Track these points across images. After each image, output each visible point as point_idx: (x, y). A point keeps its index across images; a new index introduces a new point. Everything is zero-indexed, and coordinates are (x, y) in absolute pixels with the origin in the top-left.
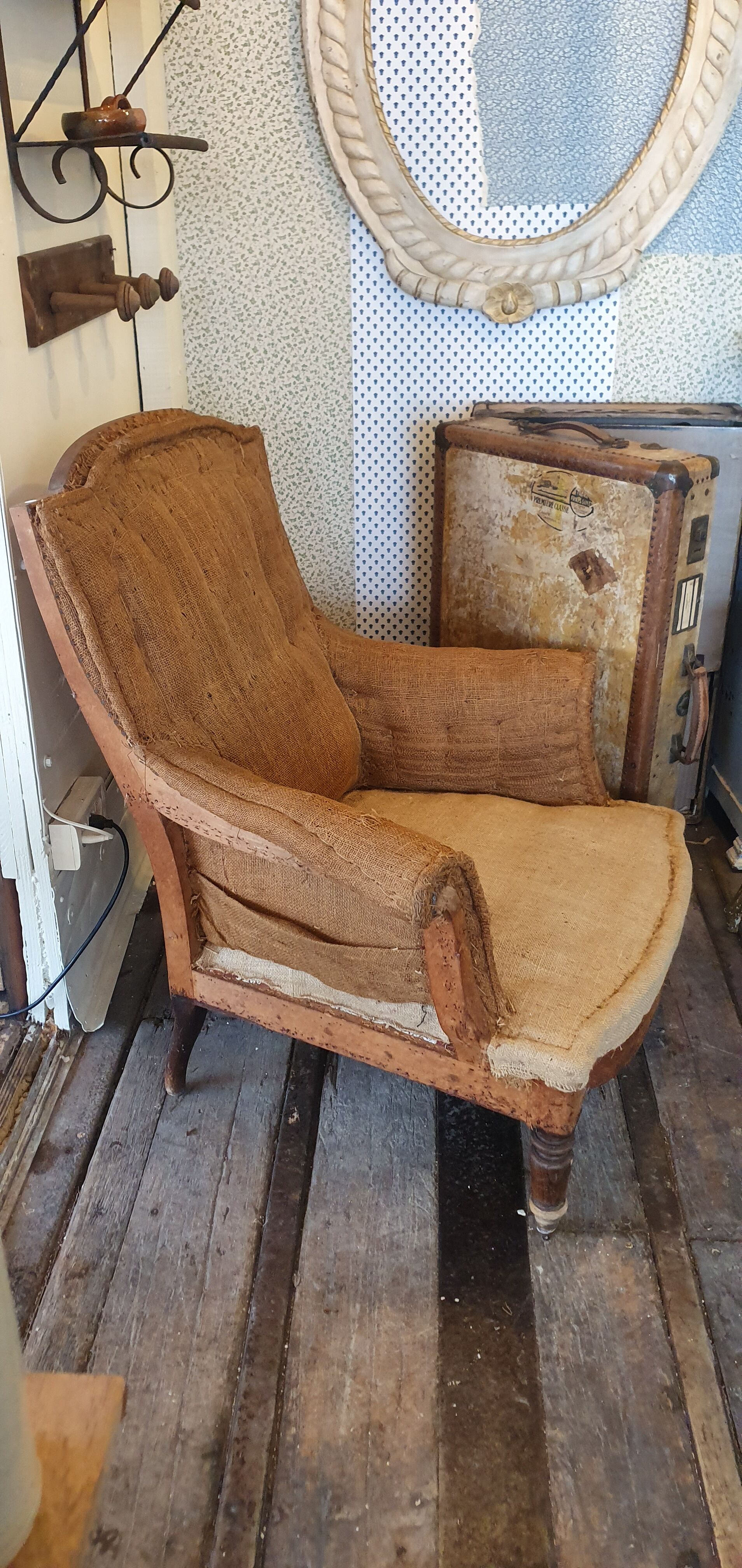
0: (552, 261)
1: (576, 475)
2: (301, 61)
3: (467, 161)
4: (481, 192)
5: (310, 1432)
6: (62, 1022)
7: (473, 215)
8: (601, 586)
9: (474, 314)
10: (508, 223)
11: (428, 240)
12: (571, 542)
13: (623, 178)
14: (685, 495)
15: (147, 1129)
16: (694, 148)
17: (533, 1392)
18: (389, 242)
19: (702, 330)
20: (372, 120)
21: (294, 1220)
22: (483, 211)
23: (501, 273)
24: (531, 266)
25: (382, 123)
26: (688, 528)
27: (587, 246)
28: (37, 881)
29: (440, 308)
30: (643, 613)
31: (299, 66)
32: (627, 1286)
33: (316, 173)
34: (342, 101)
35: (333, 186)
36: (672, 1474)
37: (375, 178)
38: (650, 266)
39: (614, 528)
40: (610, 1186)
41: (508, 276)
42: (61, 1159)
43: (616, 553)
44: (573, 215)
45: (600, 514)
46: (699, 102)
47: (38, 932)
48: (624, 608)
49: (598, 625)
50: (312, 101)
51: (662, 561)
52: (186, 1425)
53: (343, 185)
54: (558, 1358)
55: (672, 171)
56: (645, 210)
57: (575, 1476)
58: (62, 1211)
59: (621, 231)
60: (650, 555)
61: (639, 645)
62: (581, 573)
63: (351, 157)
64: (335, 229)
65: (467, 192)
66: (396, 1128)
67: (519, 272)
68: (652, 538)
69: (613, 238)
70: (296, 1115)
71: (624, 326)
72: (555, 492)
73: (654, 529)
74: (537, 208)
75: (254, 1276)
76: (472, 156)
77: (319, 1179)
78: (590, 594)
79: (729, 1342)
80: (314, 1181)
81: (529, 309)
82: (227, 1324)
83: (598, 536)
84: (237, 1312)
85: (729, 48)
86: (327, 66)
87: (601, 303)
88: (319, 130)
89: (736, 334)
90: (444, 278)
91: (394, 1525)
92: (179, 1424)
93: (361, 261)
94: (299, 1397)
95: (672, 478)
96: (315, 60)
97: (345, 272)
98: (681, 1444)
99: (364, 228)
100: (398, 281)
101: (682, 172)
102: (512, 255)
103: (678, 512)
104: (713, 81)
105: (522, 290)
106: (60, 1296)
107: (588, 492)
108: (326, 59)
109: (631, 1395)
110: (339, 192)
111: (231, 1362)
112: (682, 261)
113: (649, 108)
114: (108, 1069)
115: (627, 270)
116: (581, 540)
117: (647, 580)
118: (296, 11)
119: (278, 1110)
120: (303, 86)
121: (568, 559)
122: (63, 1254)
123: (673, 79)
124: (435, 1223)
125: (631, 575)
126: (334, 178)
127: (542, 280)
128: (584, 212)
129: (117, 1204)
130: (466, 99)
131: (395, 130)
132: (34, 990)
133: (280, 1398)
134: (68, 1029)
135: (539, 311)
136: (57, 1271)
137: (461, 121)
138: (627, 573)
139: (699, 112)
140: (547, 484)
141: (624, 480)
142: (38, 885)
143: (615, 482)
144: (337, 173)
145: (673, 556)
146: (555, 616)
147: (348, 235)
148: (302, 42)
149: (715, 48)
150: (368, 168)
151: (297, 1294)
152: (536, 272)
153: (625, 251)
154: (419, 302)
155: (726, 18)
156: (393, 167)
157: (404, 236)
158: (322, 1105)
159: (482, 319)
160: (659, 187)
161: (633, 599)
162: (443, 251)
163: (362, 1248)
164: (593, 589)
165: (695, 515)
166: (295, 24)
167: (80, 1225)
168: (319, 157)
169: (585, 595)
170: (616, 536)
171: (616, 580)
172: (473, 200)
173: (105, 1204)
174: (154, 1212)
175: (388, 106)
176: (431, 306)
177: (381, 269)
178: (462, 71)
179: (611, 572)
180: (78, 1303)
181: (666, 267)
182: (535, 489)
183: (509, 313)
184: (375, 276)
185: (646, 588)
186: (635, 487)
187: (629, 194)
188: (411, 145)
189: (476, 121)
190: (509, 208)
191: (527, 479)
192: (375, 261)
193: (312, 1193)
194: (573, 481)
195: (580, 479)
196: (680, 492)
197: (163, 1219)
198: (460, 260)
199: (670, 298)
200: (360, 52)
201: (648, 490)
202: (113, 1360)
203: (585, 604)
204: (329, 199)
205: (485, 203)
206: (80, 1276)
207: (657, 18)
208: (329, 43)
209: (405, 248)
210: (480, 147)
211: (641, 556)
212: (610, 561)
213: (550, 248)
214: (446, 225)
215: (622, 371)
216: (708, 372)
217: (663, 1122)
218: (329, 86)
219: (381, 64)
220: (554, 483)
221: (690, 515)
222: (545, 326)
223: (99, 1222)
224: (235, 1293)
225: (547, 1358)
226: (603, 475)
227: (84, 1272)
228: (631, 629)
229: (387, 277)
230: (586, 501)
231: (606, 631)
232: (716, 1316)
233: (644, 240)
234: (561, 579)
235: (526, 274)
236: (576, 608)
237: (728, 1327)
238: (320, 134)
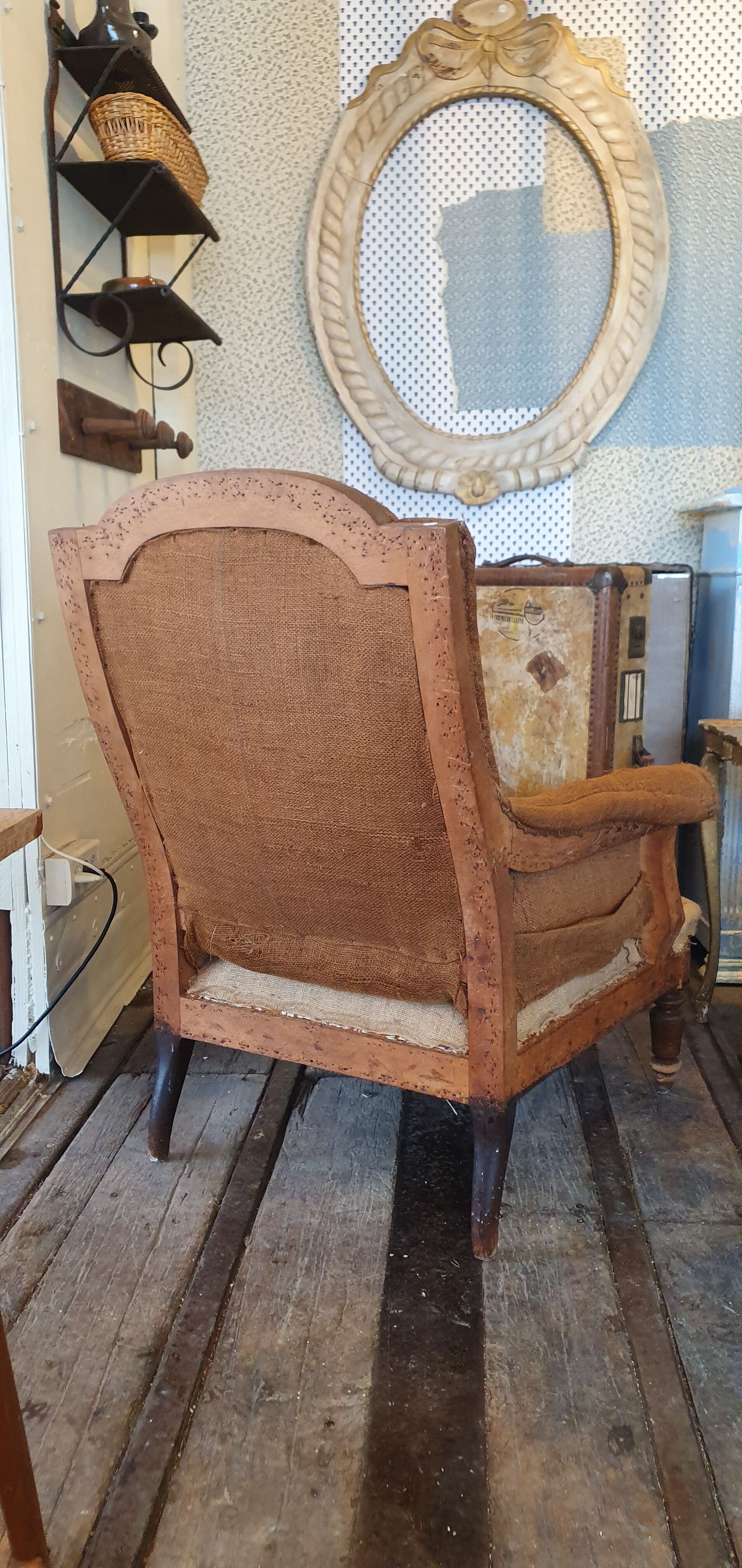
0: (512, 452)
1: (529, 589)
2: (303, 302)
3: (440, 375)
4: (451, 399)
5: (248, 1341)
6: (43, 1066)
7: (446, 418)
8: (554, 682)
9: (449, 498)
10: (475, 424)
11: (408, 436)
12: (527, 649)
13: (570, 385)
14: (621, 592)
15: (115, 1141)
16: (627, 362)
17: (477, 1318)
18: (374, 438)
19: (646, 510)
20: (360, 343)
21: (250, 1202)
22: (454, 415)
23: (469, 463)
24: (495, 456)
25: (369, 346)
26: (626, 625)
27: (542, 440)
28: (30, 912)
29: (419, 494)
30: (592, 700)
31: (302, 306)
32: (576, 1249)
33: (315, 386)
34: (336, 330)
35: (329, 396)
36: (610, 1374)
37: (363, 388)
38: (597, 456)
39: (562, 628)
40: (566, 1184)
41: (476, 465)
42: (28, 1161)
43: (566, 651)
44: (529, 417)
45: (550, 620)
46: (628, 327)
47: (27, 967)
48: (575, 699)
49: (554, 720)
50: (312, 331)
51: (604, 649)
52: (124, 1334)
53: (336, 394)
54: (503, 1297)
55: (610, 381)
56: (589, 409)
57: (511, 1375)
58: (24, 1195)
59: (570, 427)
60: (594, 646)
61: (590, 730)
62: (538, 675)
63: (343, 372)
64: (330, 431)
65: (440, 400)
66: (358, 1144)
67: (485, 462)
68: (595, 631)
69: (564, 433)
70: (261, 1134)
71: (578, 507)
72: (512, 607)
73: (596, 623)
74: (499, 411)
75: (206, 1238)
76: (443, 371)
77: (278, 1175)
78: (546, 691)
79: (676, 1288)
80: (274, 1177)
81: (494, 493)
82: (174, 1268)
83: (550, 639)
84: (186, 1262)
85: (649, 286)
86: (324, 303)
87: (557, 488)
88: (317, 353)
89: (675, 512)
90: (421, 467)
91: (325, 1405)
92: (117, 1334)
93: (352, 457)
94: (240, 1318)
95: (608, 576)
96: (314, 300)
97: (339, 465)
98: (621, 1354)
99: (355, 430)
100: (383, 472)
101: (618, 380)
102: (479, 447)
103: (616, 607)
104: (639, 313)
105: (487, 475)
106: (13, 1248)
107: (539, 602)
108: (323, 298)
109: (574, 1321)
110: (334, 401)
111: (176, 1294)
112: (624, 452)
113: (588, 334)
114: (83, 1104)
115: (577, 458)
116: (535, 645)
117: (594, 669)
118: (299, 266)
119: (244, 1131)
120: (305, 320)
121: (526, 665)
122: (20, 1221)
123: (605, 312)
124: (391, 1207)
125: (579, 667)
126: (330, 389)
127: (505, 468)
128: (538, 413)
129: (78, 1189)
130: (437, 328)
131: (380, 353)
132: (18, 1029)
133: (220, 1319)
134: (48, 1072)
135: (504, 494)
136: (14, 1231)
137: (433, 344)
138: (575, 667)
139: (628, 335)
140: (505, 602)
141: (569, 585)
142: (30, 917)
143: (561, 588)
144: (332, 385)
145: (614, 646)
146: (517, 718)
147: (341, 435)
148: (305, 288)
149: (636, 287)
150: (356, 380)
151: (247, 1250)
152: (499, 463)
153: (574, 443)
154: (401, 489)
155: (643, 266)
156: (379, 380)
157: (389, 434)
158: (288, 1129)
159: (456, 503)
160: (600, 394)
161: (583, 689)
162: (420, 445)
163: (315, 1221)
164: (548, 687)
165: (632, 613)
166: (299, 276)
167: (40, 1201)
168: (318, 374)
169: (542, 694)
170: (564, 636)
171: (566, 675)
172: (446, 406)
173: (67, 1189)
174: (114, 1195)
175: (374, 334)
176: (412, 493)
177: (369, 462)
178: (434, 308)
179: (562, 668)
180: (30, 1253)
181: (611, 458)
182: (496, 608)
183: (478, 496)
184: (364, 468)
185: (593, 677)
186: (578, 589)
187: (576, 398)
188: (393, 364)
189: (446, 345)
190: (475, 412)
191: (488, 601)
192: (364, 457)
193: (271, 1184)
194: (526, 595)
195: (531, 593)
196: (616, 590)
197: (121, 1200)
198: (435, 452)
199: (616, 483)
200: (350, 293)
201: (588, 590)
202: (59, 1291)
203: (543, 702)
204: (325, 407)
205: (455, 408)
206: (35, 1234)
207: (589, 268)
208: (326, 287)
209: (389, 443)
210: (450, 364)
211: (586, 650)
212: (561, 659)
213: (512, 442)
214: (423, 424)
215: (579, 545)
216: (654, 545)
217: (622, 1143)
218: (326, 318)
219: (368, 303)
220: (510, 600)
221: (628, 614)
222: (510, 508)
223: (59, 1200)
224: (186, 1249)
225: (491, 1296)
226: (551, 584)
227: (41, 1231)
228: (582, 717)
229: (374, 469)
230: (538, 610)
231: (561, 723)
232: (664, 1271)
233: (589, 434)
234: (520, 684)
235: (492, 463)
236: (535, 707)
237: (676, 1279)
238: (319, 356)
